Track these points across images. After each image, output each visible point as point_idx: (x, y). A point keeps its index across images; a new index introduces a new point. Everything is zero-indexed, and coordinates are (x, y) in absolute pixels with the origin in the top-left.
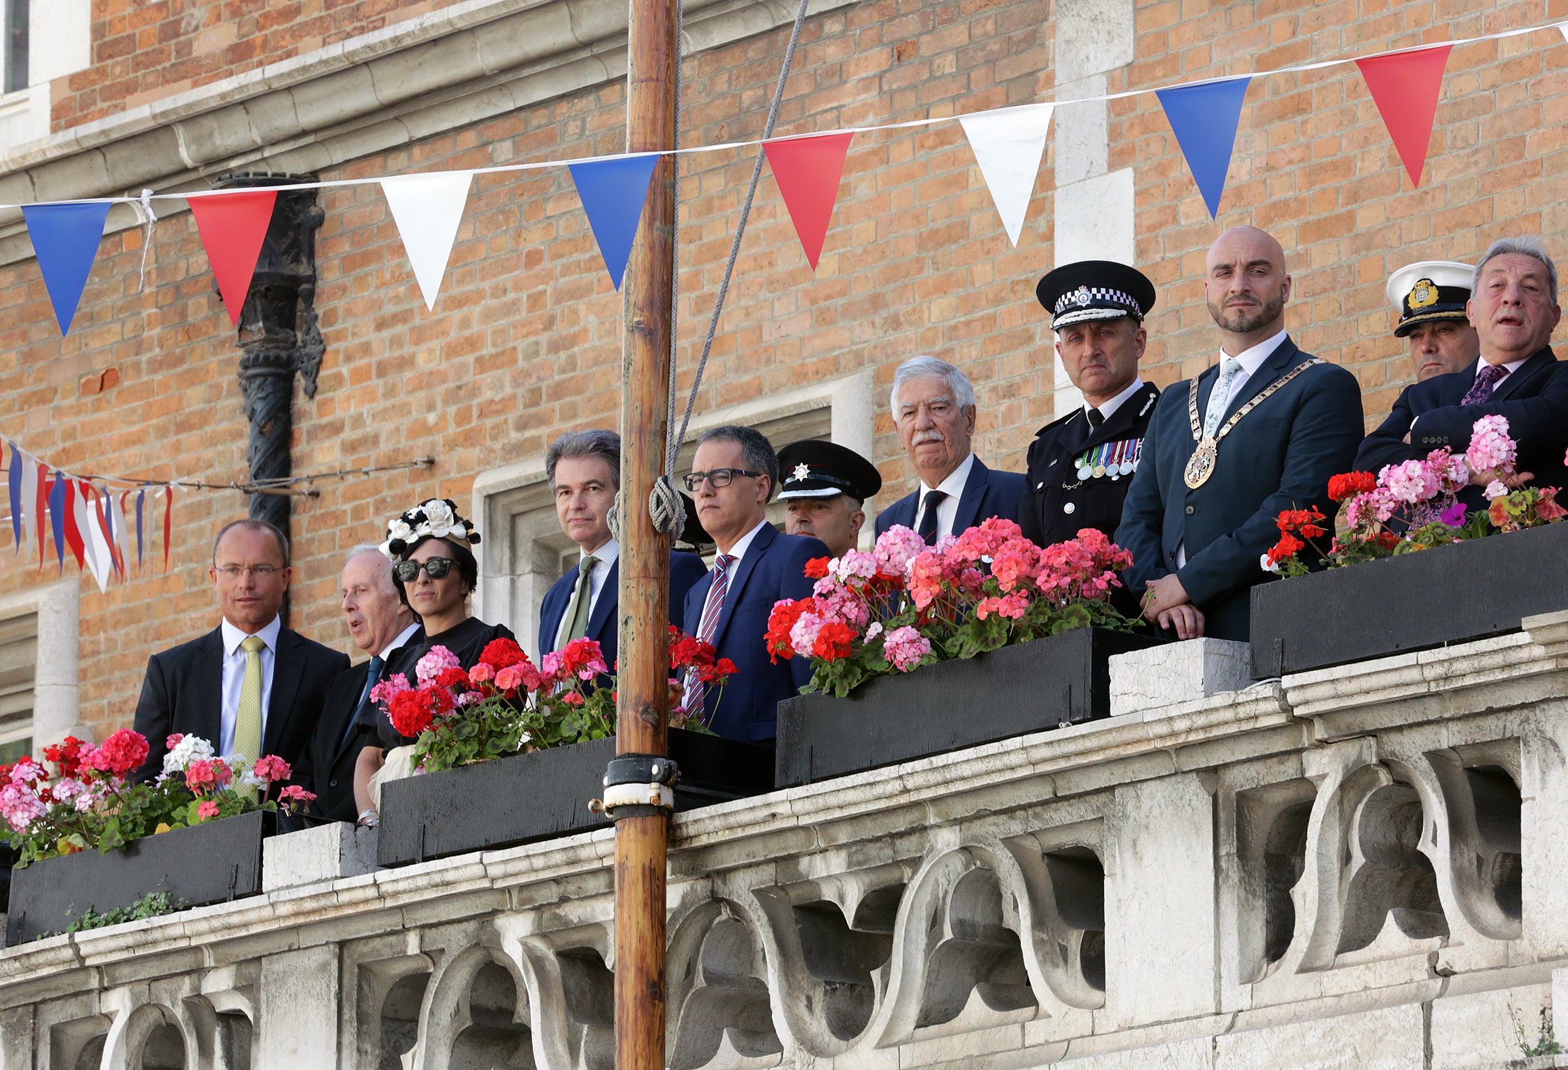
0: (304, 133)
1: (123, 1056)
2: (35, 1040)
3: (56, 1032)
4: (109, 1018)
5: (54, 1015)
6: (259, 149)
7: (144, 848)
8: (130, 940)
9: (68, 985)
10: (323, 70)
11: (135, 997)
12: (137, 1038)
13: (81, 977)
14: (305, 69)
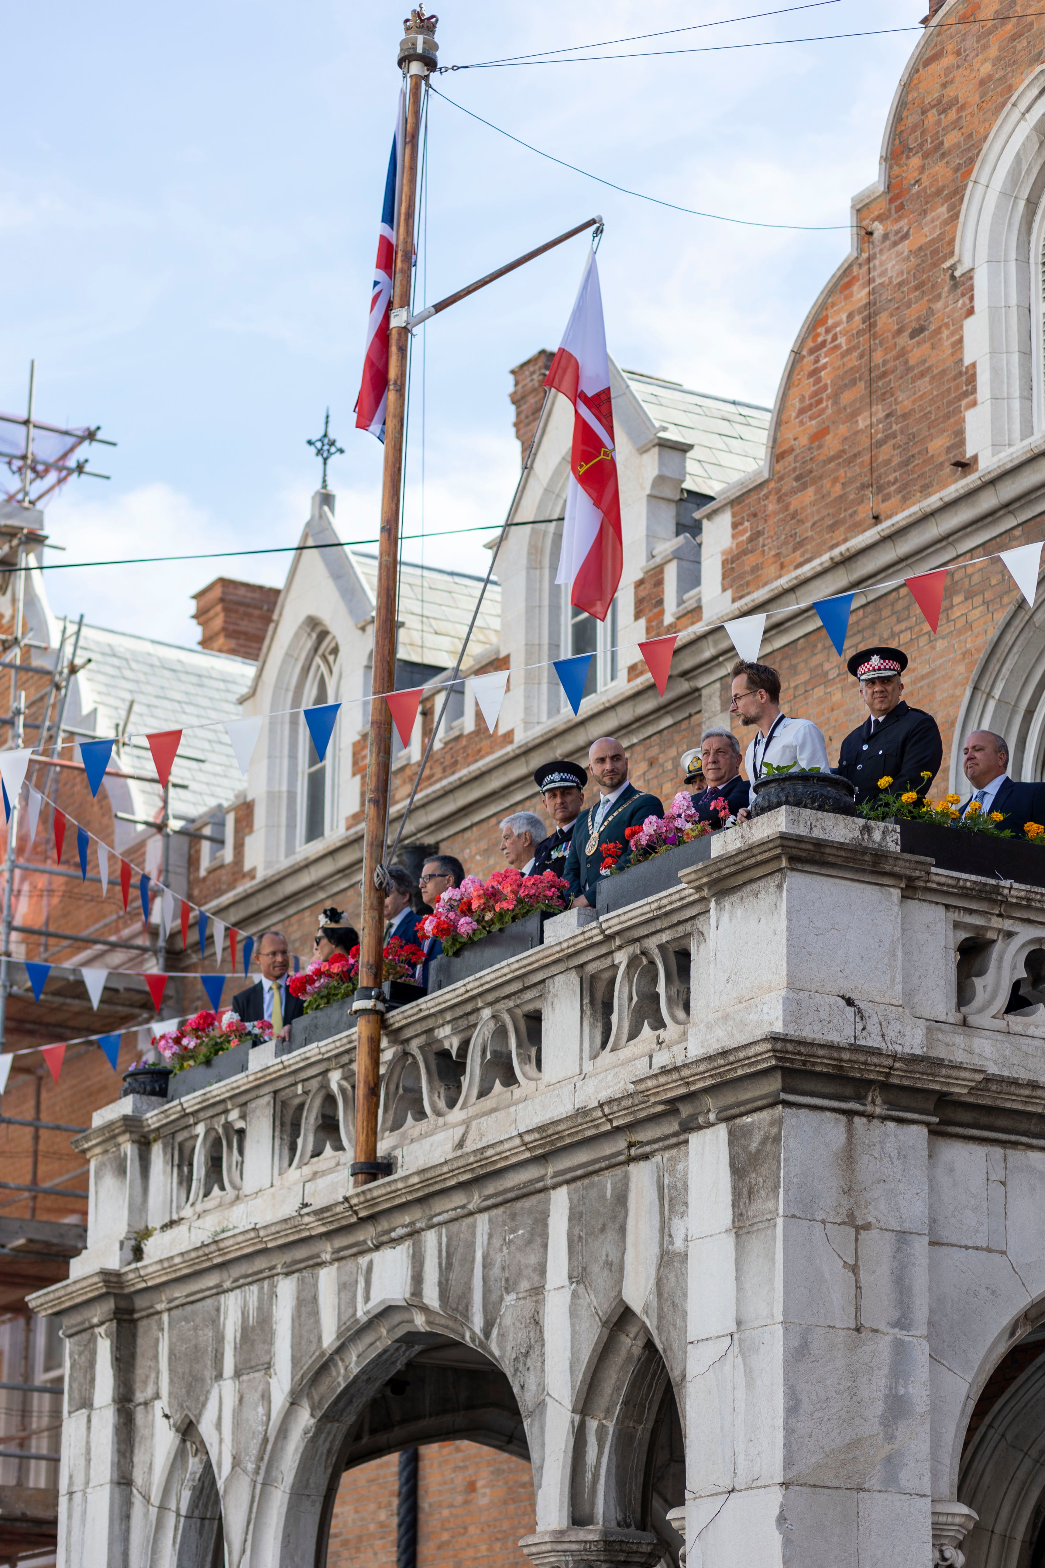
1: (203, 1152)
2: (173, 1149)
3: (181, 1145)
4: (197, 1136)
5: (180, 1137)
7: (213, 1062)
8: (199, 1099)
9: (183, 1123)
11: (206, 1125)
12: (208, 1144)
13: (186, 1119)
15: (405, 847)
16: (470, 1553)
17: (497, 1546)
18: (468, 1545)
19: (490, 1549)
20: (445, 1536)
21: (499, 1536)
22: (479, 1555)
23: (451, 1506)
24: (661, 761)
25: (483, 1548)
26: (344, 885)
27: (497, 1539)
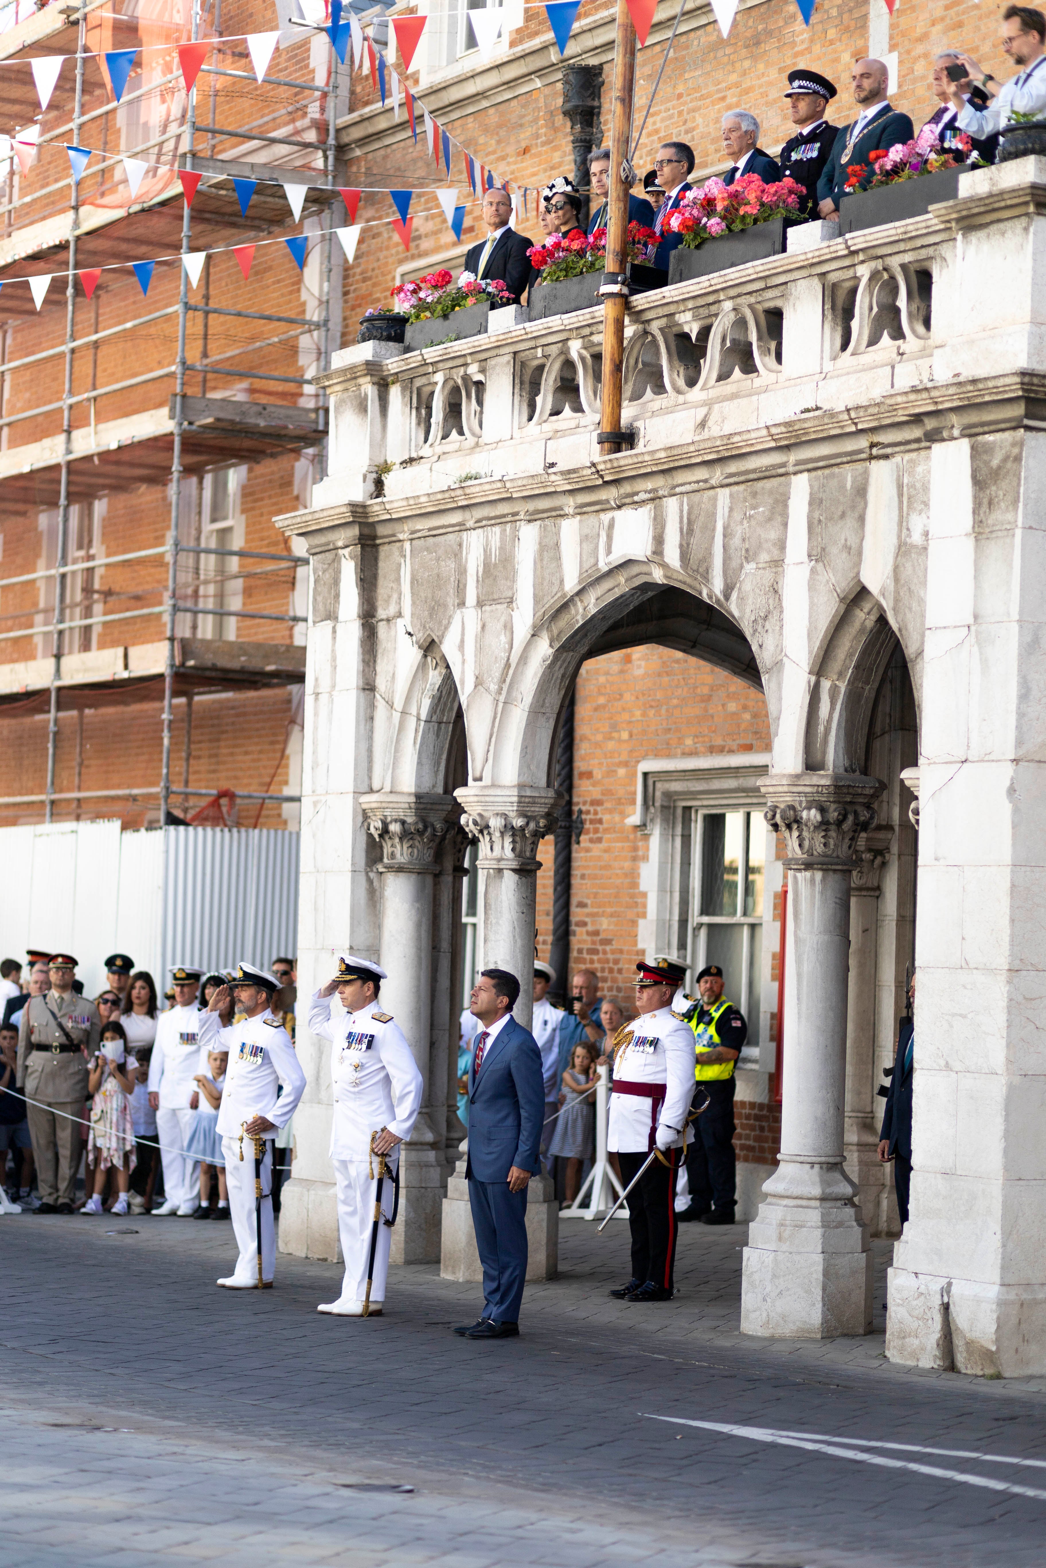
0: (596, 48)
1: (441, 399)
2: (411, 393)
3: (419, 390)
4: (436, 383)
5: (418, 382)
6: (580, 55)
7: (450, 317)
8: (441, 352)
9: (422, 370)
10: (602, 22)
11: (445, 375)
12: (446, 391)
13: (425, 367)
14: (595, 21)
15: (572, 68)
16: (626, 716)
17: (652, 712)
18: (624, 709)
19: (644, 714)
20: (602, 700)
21: (653, 704)
22: (634, 719)
23: (607, 673)
24: (826, 7)
25: (638, 713)
26: (508, 95)
27: (651, 707)
